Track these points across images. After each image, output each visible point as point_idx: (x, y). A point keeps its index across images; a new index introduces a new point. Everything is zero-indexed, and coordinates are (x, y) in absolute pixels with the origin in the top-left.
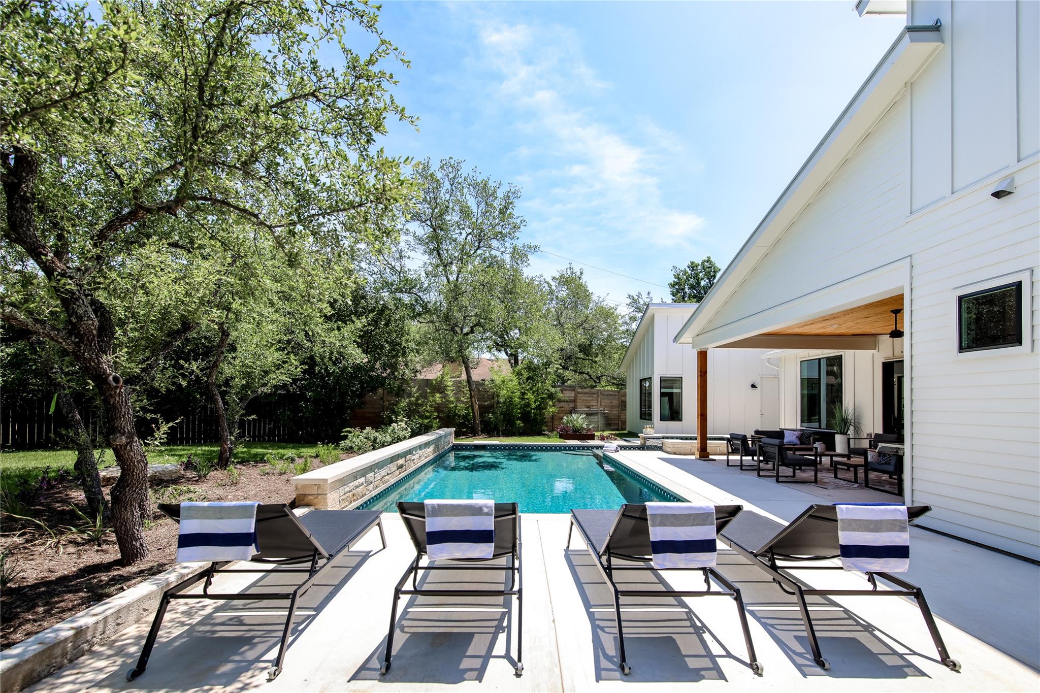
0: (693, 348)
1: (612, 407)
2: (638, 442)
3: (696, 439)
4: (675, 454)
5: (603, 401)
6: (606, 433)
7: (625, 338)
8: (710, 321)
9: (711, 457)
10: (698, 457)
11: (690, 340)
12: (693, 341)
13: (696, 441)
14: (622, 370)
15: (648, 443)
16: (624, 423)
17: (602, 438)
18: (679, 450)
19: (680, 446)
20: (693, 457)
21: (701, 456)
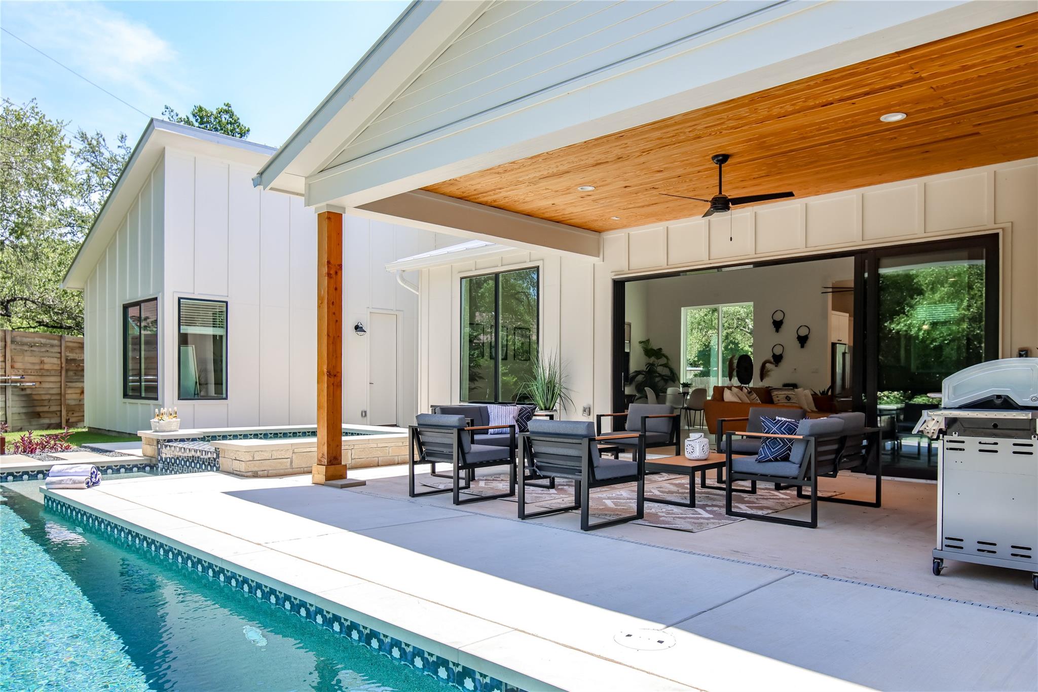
0: (308, 204)
1: (42, 373)
2: (135, 453)
3: (313, 433)
4: (255, 475)
5: (18, 358)
6: (37, 435)
7: (69, 225)
8: (365, 131)
9: (352, 475)
10: (321, 478)
11: (300, 185)
12: (309, 187)
13: (314, 440)
14: (72, 285)
15: (167, 453)
16: (79, 408)
17: (28, 448)
18: (266, 465)
19: (267, 455)
20: (305, 481)
21: (329, 477)
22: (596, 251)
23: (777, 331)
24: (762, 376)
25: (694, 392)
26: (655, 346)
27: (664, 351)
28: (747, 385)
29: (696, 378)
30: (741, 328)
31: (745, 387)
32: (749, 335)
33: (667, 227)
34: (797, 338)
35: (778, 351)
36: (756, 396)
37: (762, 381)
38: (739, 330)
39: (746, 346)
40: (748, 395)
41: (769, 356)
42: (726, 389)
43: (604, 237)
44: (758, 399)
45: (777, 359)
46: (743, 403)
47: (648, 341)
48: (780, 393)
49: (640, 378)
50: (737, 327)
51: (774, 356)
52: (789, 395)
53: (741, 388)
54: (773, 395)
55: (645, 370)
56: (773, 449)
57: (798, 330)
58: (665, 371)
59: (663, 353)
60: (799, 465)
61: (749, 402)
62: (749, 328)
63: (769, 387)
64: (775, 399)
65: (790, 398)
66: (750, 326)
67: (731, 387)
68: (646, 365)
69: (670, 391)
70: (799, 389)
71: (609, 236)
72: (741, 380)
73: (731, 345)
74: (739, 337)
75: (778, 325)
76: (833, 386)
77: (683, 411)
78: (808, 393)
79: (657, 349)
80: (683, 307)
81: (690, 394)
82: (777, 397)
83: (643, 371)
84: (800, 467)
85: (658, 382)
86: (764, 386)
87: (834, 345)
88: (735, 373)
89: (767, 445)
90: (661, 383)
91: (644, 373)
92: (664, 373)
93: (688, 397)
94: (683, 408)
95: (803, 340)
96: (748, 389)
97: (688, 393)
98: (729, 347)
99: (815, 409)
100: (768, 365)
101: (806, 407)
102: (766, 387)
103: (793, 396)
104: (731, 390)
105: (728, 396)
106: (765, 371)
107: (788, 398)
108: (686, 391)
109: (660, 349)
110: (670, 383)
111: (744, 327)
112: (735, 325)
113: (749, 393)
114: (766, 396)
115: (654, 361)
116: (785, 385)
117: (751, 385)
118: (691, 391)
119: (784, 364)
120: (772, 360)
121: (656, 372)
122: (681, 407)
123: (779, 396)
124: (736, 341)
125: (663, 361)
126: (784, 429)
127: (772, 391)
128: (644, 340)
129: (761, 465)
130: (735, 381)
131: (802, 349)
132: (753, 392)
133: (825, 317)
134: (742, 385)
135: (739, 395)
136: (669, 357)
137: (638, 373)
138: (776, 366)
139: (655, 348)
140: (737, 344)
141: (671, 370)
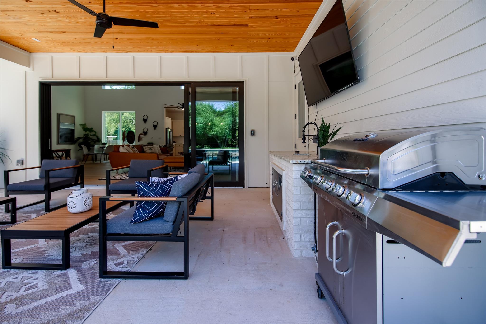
22: (28, 63)
23: (145, 123)
24: (139, 141)
25: (108, 147)
26: (89, 126)
27: (94, 129)
28: (132, 144)
29: (114, 140)
30: (131, 123)
31: (131, 145)
32: (134, 125)
33: (79, 56)
34: (153, 126)
35: (145, 130)
36: (136, 149)
37: (139, 142)
38: (130, 123)
39: (133, 129)
40: (132, 149)
41: (142, 132)
42: (121, 146)
43: (34, 56)
44: (137, 150)
45: (145, 133)
46: (129, 153)
47: (85, 124)
48: (147, 147)
49: (81, 140)
50: (130, 122)
51: (144, 132)
52: (151, 148)
53: (128, 146)
54: (144, 148)
55: (83, 137)
56: (148, 210)
57: (153, 123)
58: (95, 138)
59: (93, 130)
60: (172, 223)
61: (133, 152)
62: (134, 123)
63: (142, 145)
64: (145, 150)
65: (151, 149)
66: (135, 122)
67: (124, 145)
68: (83, 135)
69: (96, 146)
70: (155, 145)
71: (37, 56)
72: (129, 142)
73: (128, 129)
74: (130, 126)
75: (145, 121)
76: (166, 143)
77: (103, 155)
78: (158, 146)
79: (91, 128)
80: (103, 111)
81: (106, 147)
82: (146, 149)
83: (82, 138)
84: (173, 224)
85: (91, 142)
86: (140, 144)
87: (166, 129)
88: (126, 138)
89: (141, 206)
90: (92, 143)
91: (83, 138)
92: (93, 139)
93: (105, 149)
94: (102, 154)
95: (155, 127)
96: (132, 146)
97: (105, 147)
98: (127, 129)
99: (161, 153)
100: (141, 136)
101: (158, 152)
102: (141, 145)
103: (152, 148)
104: (123, 147)
105: (122, 150)
106: (140, 138)
107: (150, 149)
108: (104, 146)
109: (92, 128)
110: (97, 143)
111: (133, 123)
112: (129, 122)
113: (133, 148)
114: (141, 149)
115: (88, 133)
116: (149, 144)
117: (134, 144)
118: (106, 146)
119: (148, 135)
120: (143, 134)
121: (88, 138)
122: (102, 153)
123: (147, 148)
124: (130, 127)
125: (93, 133)
126: (158, 191)
127: (143, 146)
128: (83, 124)
129: (136, 226)
130: (126, 142)
131: (155, 130)
132: (134, 147)
133: (163, 119)
134: (130, 144)
135: (128, 149)
136: (96, 132)
137: (79, 138)
138: (145, 136)
139: (89, 128)
140: (130, 129)
141: (98, 137)
